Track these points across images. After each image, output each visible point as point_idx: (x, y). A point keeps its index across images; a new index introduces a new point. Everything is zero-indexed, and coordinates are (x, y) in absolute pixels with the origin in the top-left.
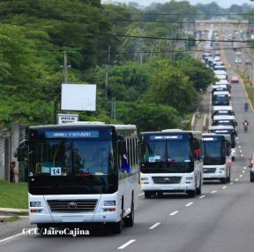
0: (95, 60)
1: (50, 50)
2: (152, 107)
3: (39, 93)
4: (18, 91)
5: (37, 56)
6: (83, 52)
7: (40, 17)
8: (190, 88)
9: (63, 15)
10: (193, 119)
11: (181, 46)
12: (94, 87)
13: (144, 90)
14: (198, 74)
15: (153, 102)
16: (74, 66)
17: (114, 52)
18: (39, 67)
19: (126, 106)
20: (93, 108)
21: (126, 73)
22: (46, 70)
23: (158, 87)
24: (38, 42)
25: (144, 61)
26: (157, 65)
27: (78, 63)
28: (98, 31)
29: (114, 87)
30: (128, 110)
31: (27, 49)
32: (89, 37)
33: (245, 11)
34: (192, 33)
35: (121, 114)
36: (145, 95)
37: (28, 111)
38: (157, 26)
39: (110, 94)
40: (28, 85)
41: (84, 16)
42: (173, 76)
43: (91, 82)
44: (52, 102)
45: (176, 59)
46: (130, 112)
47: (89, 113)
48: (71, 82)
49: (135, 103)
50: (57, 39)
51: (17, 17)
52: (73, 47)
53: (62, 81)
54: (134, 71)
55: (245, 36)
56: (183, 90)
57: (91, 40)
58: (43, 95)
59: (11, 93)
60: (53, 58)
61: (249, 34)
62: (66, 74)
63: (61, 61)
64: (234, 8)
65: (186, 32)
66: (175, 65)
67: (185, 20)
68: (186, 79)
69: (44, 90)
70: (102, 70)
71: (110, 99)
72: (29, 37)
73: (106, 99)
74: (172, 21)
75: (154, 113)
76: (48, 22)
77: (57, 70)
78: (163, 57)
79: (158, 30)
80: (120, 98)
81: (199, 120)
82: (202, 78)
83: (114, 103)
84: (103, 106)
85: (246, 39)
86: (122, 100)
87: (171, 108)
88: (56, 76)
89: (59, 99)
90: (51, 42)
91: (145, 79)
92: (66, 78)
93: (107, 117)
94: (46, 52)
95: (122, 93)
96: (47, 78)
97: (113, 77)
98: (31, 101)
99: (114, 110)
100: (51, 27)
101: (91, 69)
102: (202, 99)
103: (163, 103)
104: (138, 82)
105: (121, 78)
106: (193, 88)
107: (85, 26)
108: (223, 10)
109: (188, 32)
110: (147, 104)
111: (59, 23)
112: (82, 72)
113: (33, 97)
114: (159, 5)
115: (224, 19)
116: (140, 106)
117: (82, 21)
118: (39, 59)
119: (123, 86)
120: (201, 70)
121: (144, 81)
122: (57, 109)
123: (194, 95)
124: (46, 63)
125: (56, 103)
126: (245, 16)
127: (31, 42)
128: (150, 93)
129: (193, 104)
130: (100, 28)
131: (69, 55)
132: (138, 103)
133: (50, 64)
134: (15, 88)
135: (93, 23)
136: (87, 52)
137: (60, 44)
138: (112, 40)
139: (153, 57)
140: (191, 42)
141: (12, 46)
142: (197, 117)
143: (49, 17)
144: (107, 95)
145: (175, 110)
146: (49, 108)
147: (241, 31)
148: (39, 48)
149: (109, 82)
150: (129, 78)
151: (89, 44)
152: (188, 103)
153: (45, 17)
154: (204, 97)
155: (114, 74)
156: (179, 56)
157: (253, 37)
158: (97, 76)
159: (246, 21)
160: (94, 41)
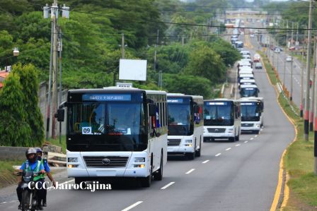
0: (146, 41)
1: (111, 33)
2: (190, 78)
3: (102, 66)
4: (86, 64)
5: (101, 37)
6: (137, 35)
7: (104, 7)
8: (220, 64)
9: (122, 5)
10: (223, 88)
11: (214, 31)
12: (145, 62)
13: (185, 64)
14: (227, 53)
15: (191, 74)
16: (130, 46)
17: (162, 35)
18: (102, 46)
19: (170, 77)
20: (144, 78)
21: (171, 51)
22: (108, 48)
23: (195, 63)
24: (102, 26)
25: (185, 42)
26: (195, 45)
27: (133, 43)
28: (149, 18)
29: (161, 63)
30: (172, 80)
31: (93, 32)
32: (142, 23)
34: (223, 21)
35: (166, 84)
36: (185, 69)
37: (93, 80)
38: (196, 15)
39: (158, 67)
40: (93, 60)
41: (138, 6)
42: (207, 55)
43: (142, 58)
44: (112, 74)
45: (210, 41)
46: (173, 82)
47: (141, 82)
48: (127, 57)
49: (177, 75)
50: (117, 24)
51: (85, 6)
52: (129, 31)
53: (120, 57)
54: (177, 50)
55: (264, 23)
56: (215, 66)
57: (143, 25)
58: (105, 68)
59: (79, 65)
60: (114, 39)
61: (267, 22)
62: (123, 51)
63: (120, 42)
65: (219, 20)
66: (209, 46)
67: (218, 10)
68: (218, 56)
69: (106, 64)
70: (152, 49)
71: (158, 72)
72: (94, 22)
73: (155, 71)
74: (208, 11)
75: (192, 83)
76: (110, 10)
77: (116, 48)
78: (200, 39)
79: (196, 18)
80: (166, 71)
81: (227, 90)
82: (231, 57)
83: (161, 75)
84: (152, 77)
85: (265, 26)
86: (167, 73)
87: (205, 80)
88: (116, 53)
89: (118, 71)
90: (111, 26)
91: (186, 56)
92: (123, 55)
93: (155, 86)
94: (109, 34)
95: (167, 67)
96: (109, 54)
97: (160, 55)
98: (95, 73)
99: (161, 80)
100: (112, 14)
101: (143, 48)
102: (230, 72)
103: (200, 75)
104: (180, 58)
105: (167, 55)
106: (223, 64)
107: (139, 14)
108: (248, 3)
109: (220, 20)
110: (186, 76)
111: (118, 12)
112: (136, 49)
113: (97, 69)
115: (248, 11)
116: (181, 77)
117: (137, 10)
118: (102, 39)
119: (168, 61)
120: (229, 50)
121: (184, 58)
122: (116, 80)
123: (224, 69)
124: (108, 43)
125: (115, 74)
126: (265, 8)
127: (97, 26)
128: (189, 68)
129: (223, 76)
130: (151, 16)
131: (126, 37)
132: (180, 75)
133: (111, 44)
134: (83, 62)
135: (146, 12)
136: (140, 35)
137: (119, 28)
138: (160, 26)
139: (192, 39)
140: (223, 28)
141: (81, 29)
142: (225, 87)
143: (111, 7)
144: (155, 68)
145: (209, 81)
146: (109, 78)
147: (262, 20)
148: (103, 31)
149: (157, 58)
150: (173, 55)
151: (142, 28)
152: (219, 75)
153: (108, 7)
154: (232, 71)
155: (162, 52)
156: (212, 38)
157: (271, 25)
158: (148, 53)
159: (266, 12)
160: (146, 26)
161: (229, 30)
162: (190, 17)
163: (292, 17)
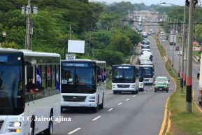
0: (85, 29)
1: (63, 24)
2: (111, 52)
3: (57, 44)
4: (47, 42)
5: (57, 26)
6: (79, 25)
7: (59, 7)
8: (130, 44)
9: (70, 7)
10: (132, 58)
11: (126, 23)
12: (84, 42)
13: (108, 43)
14: (134, 37)
15: (112, 50)
16: (75, 32)
17: (94, 25)
18: (58, 31)
19: (99, 51)
20: (83, 52)
21: (99, 36)
22: (61, 33)
23: (115, 43)
24: (58, 19)
25: (108, 30)
26: (115, 32)
27: (76, 30)
28: (86, 15)
29: (94, 42)
30: (100, 53)
31: (52, 23)
33: (158, 8)
34: (132, 17)
35: (97, 55)
36: (108, 47)
38: (116, 13)
40: (52, 40)
41: (80, 8)
42: (122, 38)
43: (82, 39)
44: (63, 49)
47: (81, 54)
48: (73, 39)
49: (103, 50)
50: (67, 18)
51: (47, 7)
52: (74, 22)
53: (69, 38)
54: (104, 35)
55: (157, 19)
56: (126, 45)
57: (83, 19)
59: (43, 43)
60: (65, 28)
61: (159, 18)
62: (70, 35)
63: (68, 29)
64: (152, 6)
66: (123, 33)
67: (129, 11)
68: (128, 39)
69: (60, 43)
70: (88, 34)
71: (91, 48)
72: (53, 17)
74: (122, 11)
75: (113, 55)
76: (63, 10)
77: (66, 33)
78: (118, 28)
79: (116, 15)
80: (96, 47)
81: (134, 60)
82: (136, 39)
83: (93, 50)
84: (88, 51)
85: (157, 21)
86: (97, 49)
87: (121, 53)
88: (66, 36)
89: (67, 47)
90: (63, 19)
91: (109, 39)
92: (71, 37)
93: (89, 56)
95: (97, 45)
96: (62, 37)
98: (53, 48)
99: (93, 53)
100: (63, 12)
101: (83, 33)
102: (136, 49)
103: (117, 50)
104: (105, 40)
105: (97, 38)
106: (132, 43)
107: (80, 12)
108: (147, 7)
109: (130, 17)
110: (109, 51)
111: (68, 11)
112: (78, 34)
113: (54, 46)
114: (116, 3)
115: (147, 11)
116: (105, 52)
117: (79, 10)
119: (98, 42)
120: (135, 35)
122: (66, 52)
123: (132, 47)
124: (61, 30)
125: (65, 49)
126: (157, 10)
127: (54, 19)
128: (111, 46)
129: (131, 51)
130: (88, 13)
131: (72, 26)
132: (105, 50)
133: (63, 30)
135: (84, 11)
136: (81, 25)
137: (68, 21)
139: (112, 28)
140: (132, 22)
141: (45, 21)
143: (64, 7)
144: (90, 46)
145: (123, 54)
147: (155, 17)
148: (58, 22)
149: (91, 40)
150: (101, 38)
151: (82, 21)
152: (129, 51)
153: (62, 8)
155: (94, 36)
156: (125, 28)
157: (161, 20)
158: (86, 37)
159: (158, 13)
160: (85, 20)
161: (135, 23)
162: (111, 14)
163: (174, 16)
